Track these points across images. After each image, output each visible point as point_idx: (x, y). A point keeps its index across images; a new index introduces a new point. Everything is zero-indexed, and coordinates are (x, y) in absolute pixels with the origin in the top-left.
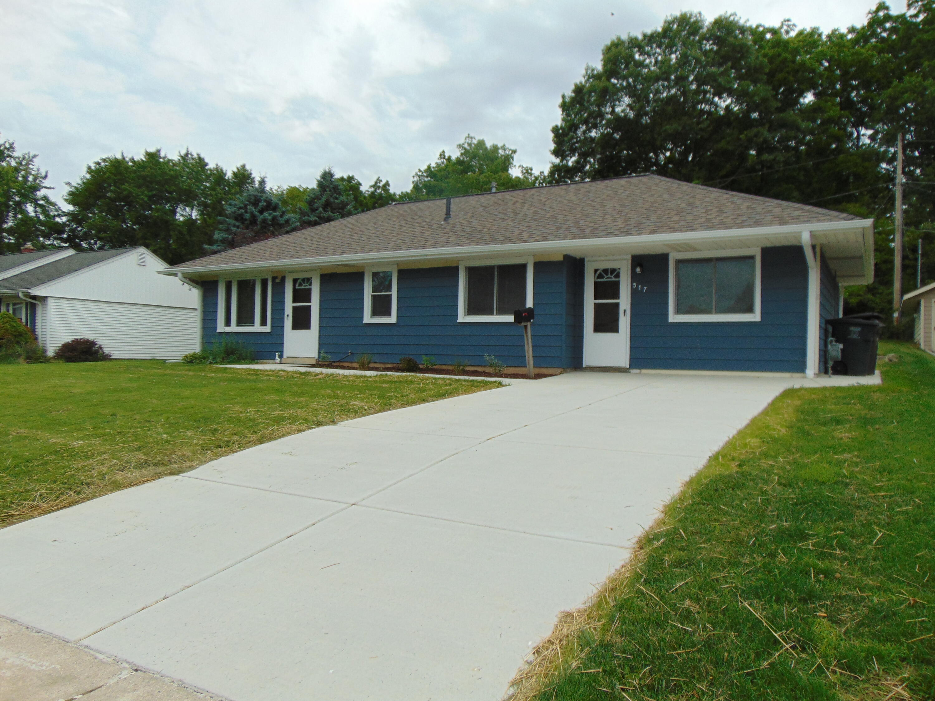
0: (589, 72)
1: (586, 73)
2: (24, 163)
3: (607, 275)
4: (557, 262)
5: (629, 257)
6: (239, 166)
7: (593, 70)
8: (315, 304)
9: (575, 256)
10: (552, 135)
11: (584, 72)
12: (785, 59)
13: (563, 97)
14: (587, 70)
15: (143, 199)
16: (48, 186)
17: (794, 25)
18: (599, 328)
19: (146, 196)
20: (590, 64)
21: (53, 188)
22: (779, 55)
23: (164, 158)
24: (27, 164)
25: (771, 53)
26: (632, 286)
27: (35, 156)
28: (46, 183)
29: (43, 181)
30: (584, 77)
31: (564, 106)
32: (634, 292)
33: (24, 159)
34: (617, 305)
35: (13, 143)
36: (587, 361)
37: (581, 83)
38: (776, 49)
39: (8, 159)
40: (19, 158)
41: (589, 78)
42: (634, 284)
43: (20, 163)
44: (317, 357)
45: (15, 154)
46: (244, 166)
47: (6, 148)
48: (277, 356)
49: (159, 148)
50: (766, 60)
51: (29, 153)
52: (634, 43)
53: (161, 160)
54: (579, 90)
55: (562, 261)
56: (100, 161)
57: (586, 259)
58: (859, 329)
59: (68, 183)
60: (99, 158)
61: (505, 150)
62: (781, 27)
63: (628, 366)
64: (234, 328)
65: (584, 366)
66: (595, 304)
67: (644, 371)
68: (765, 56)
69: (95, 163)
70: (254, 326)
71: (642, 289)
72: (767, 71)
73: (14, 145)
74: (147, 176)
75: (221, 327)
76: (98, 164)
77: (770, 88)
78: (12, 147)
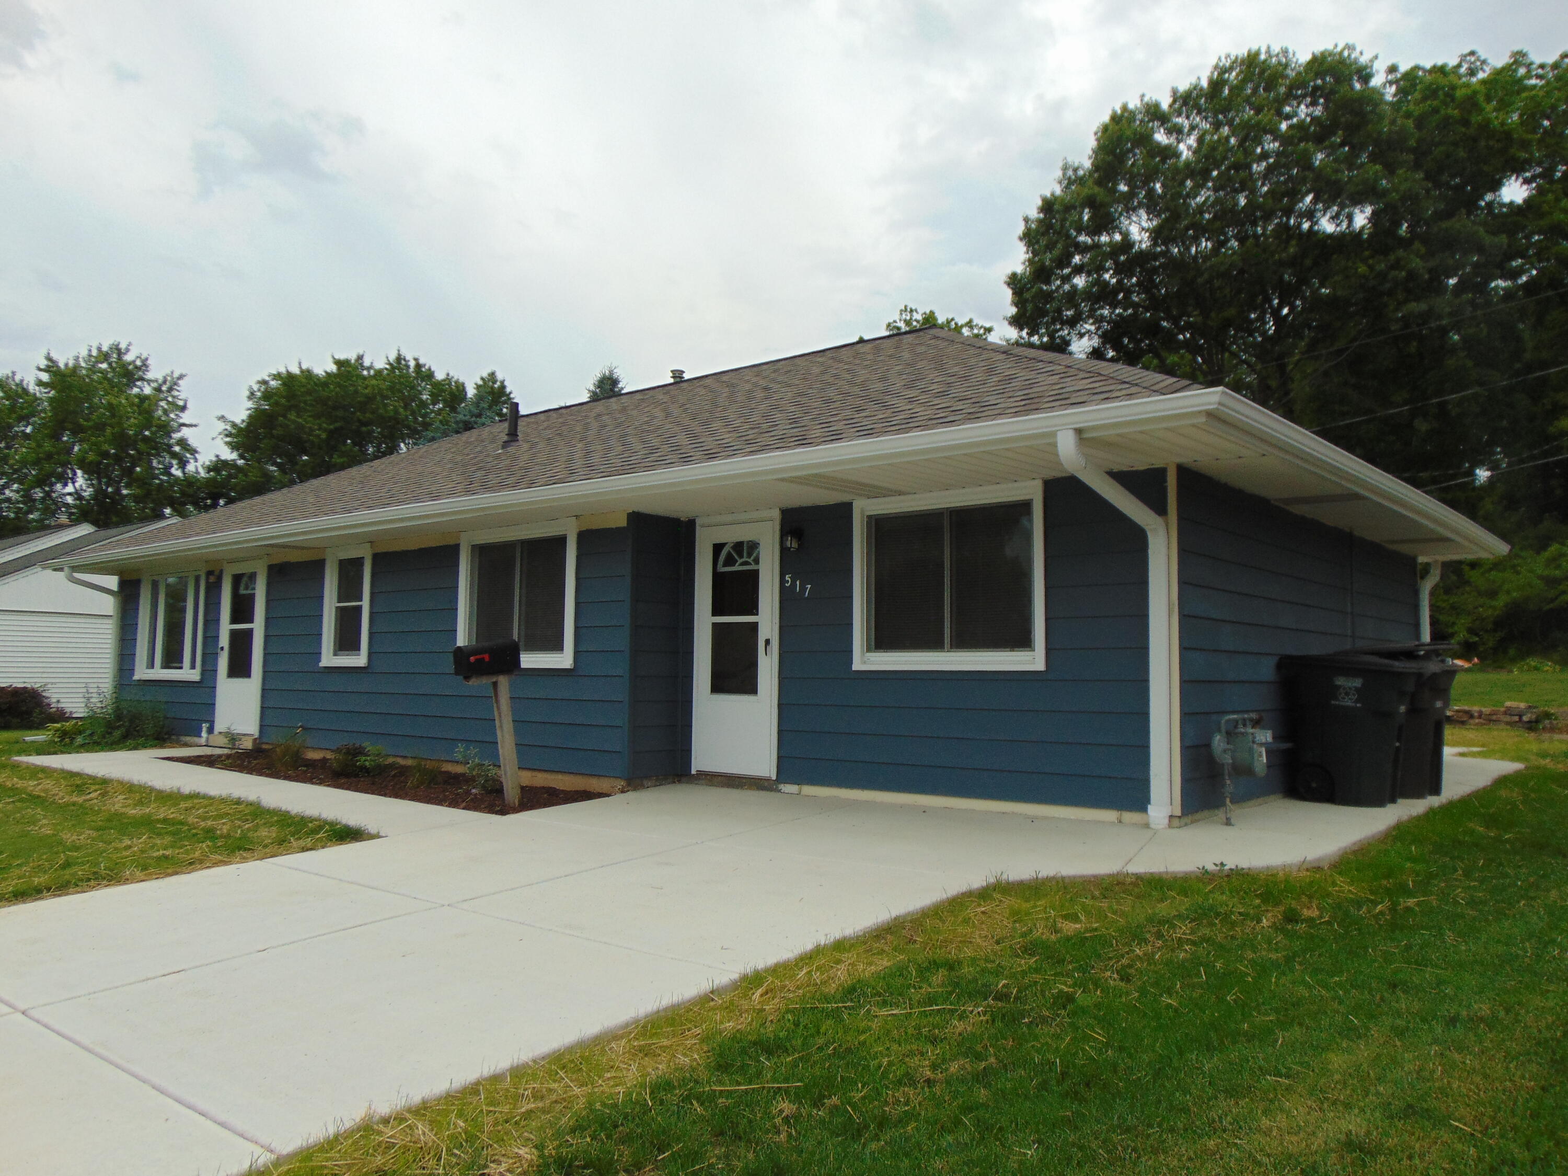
0: (1070, 173)
1: (1064, 175)
2: (164, 388)
3: (741, 556)
4: (618, 529)
5: (776, 514)
6: (485, 375)
7: (1075, 170)
8: (258, 626)
9: (674, 515)
10: (1008, 293)
11: (1059, 174)
12: (1447, 118)
13: (1026, 220)
14: (1065, 168)
15: (318, 436)
16: (187, 422)
17: (1484, 62)
18: (720, 685)
19: (325, 430)
20: (1070, 160)
21: (195, 426)
22: (1436, 111)
23: (368, 369)
24: (170, 389)
25: (1417, 110)
26: (782, 581)
27: (181, 377)
28: (185, 418)
29: (181, 414)
30: (1060, 182)
31: (1029, 237)
32: (787, 597)
33: (165, 382)
34: (754, 627)
35: (147, 359)
36: (701, 761)
37: (1053, 195)
38: (1429, 102)
39: (139, 383)
40: (156, 381)
41: (1070, 182)
42: (787, 578)
43: (158, 390)
44: (257, 735)
45: (149, 375)
46: (492, 375)
47: (136, 367)
48: (204, 729)
49: (361, 353)
50: (1410, 123)
51: (172, 373)
52: (1154, 113)
53: (365, 373)
54: (1048, 206)
55: (624, 528)
56: (267, 378)
57: (698, 522)
58: (1357, 683)
59: (222, 418)
60: (267, 373)
61: (971, 327)
62: (1459, 66)
63: (774, 778)
64: (160, 673)
65: (693, 772)
66: (714, 625)
67: (809, 790)
68: (1408, 115)
69: (259, 382)
70: (181, 668)
71: (803, 589)
72: (1412, 143)
73: (149, 362)
74: (329, 398)
75: (142, 673)
76: (264, 382)
77: (1422, 175)
78: (145, 365)
